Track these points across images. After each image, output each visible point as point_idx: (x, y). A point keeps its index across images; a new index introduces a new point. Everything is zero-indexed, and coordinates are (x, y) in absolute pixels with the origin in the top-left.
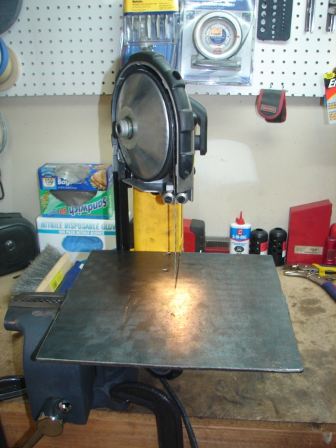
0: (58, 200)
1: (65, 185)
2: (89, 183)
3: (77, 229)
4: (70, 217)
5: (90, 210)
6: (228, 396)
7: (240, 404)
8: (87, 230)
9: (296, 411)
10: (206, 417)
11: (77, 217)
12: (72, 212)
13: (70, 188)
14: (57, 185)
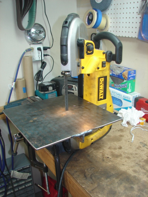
0: (112, 80)
1: (114, 74)
2: (121, 75)
3: (115, 94)
4: (114, 88)
5: (121, 87)
6: (87, 174)
7: (86, 178)
8: (118, 95)
9: (99, 195)
10: (70, 174)
11: (117, 89)
12: (115, 87)
13: (116, 76)
14: (112, 74)
